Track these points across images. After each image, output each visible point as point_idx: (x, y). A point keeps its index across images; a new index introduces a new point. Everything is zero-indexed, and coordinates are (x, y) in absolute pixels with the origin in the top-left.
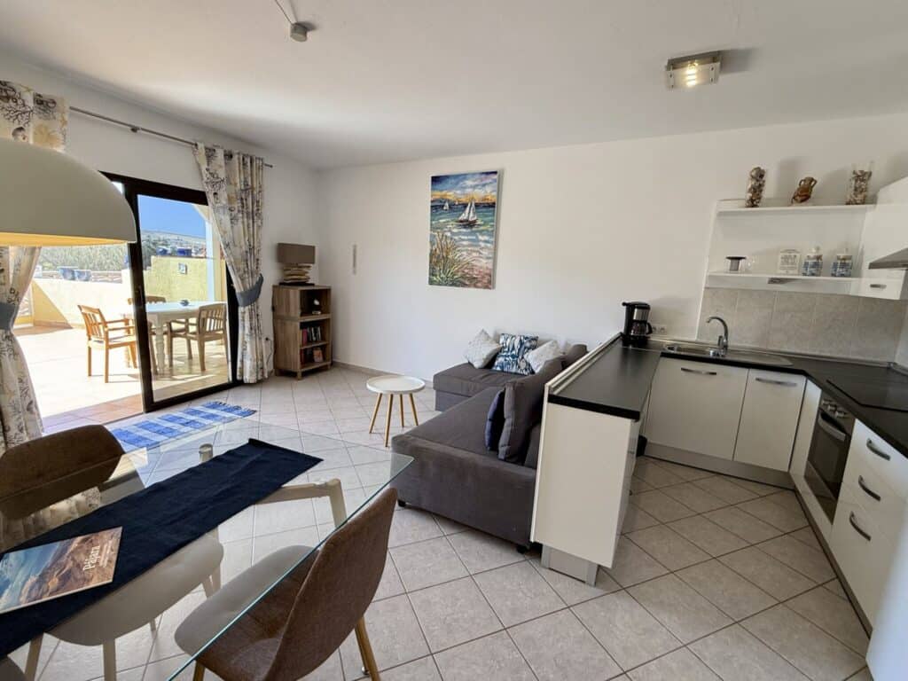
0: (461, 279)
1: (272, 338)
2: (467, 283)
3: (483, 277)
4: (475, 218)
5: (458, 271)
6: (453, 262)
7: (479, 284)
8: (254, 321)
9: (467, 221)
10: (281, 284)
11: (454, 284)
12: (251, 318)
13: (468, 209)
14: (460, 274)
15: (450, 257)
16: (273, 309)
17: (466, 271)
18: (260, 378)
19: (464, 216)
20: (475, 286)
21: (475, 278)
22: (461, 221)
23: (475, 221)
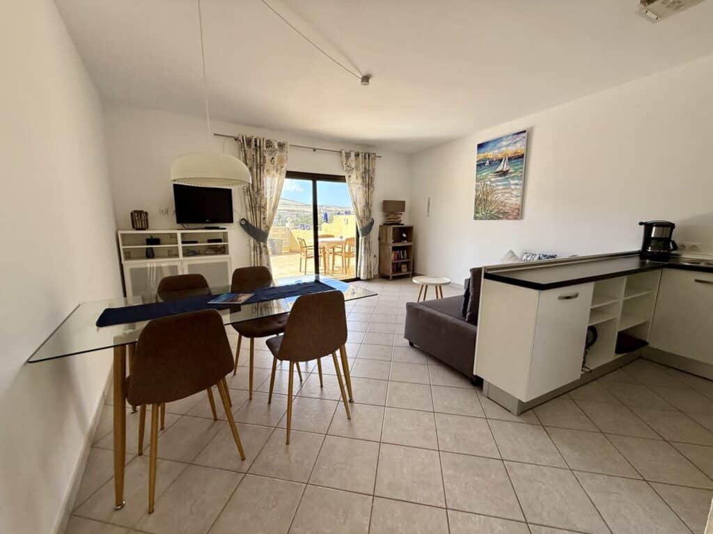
0: (497, 214)
1: (378, 257)
2: (501, 216)
3: (513, 211)
4: (508, 168)
5: (494, 209)
6: (491, 202)
7: (510, 217)
8: (367, 245)
9: (502, 171)
10: (385, 224)
11: (491, 218)
12: (365, 243)
13: (503, 162)
14: (496, 210)
15: (489, 199)
16: (379, 239)
17: (501, 208)
18: (369, 277)
19: (500, 168)
20: (507, 218)
21: (507, 213)
22: (497, 172)
23: (508, 171)
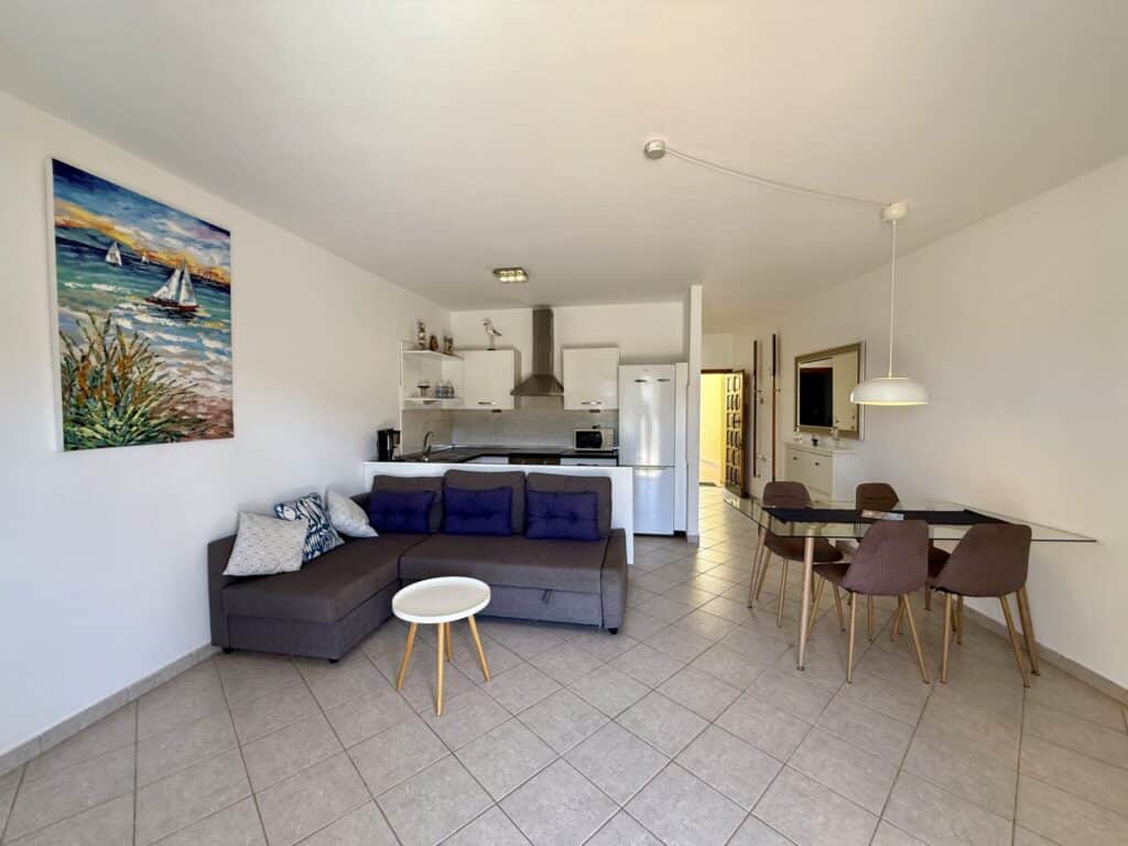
0: (168, 426)
2: (185, 433)
3: (218, 417)
4: (194, 304)
5: (159, 409)
6: (143, 391)
7: (211, 432)
9: (174, 304)
11: (148, 439)
13: (175, 280)
14: (164, 415)
15: (135, 375)
17: (181, 408)
19: (167, 292)
20: (203, 436)
21: (201, 420)
22: (159, 301)
23: (193, 309)
